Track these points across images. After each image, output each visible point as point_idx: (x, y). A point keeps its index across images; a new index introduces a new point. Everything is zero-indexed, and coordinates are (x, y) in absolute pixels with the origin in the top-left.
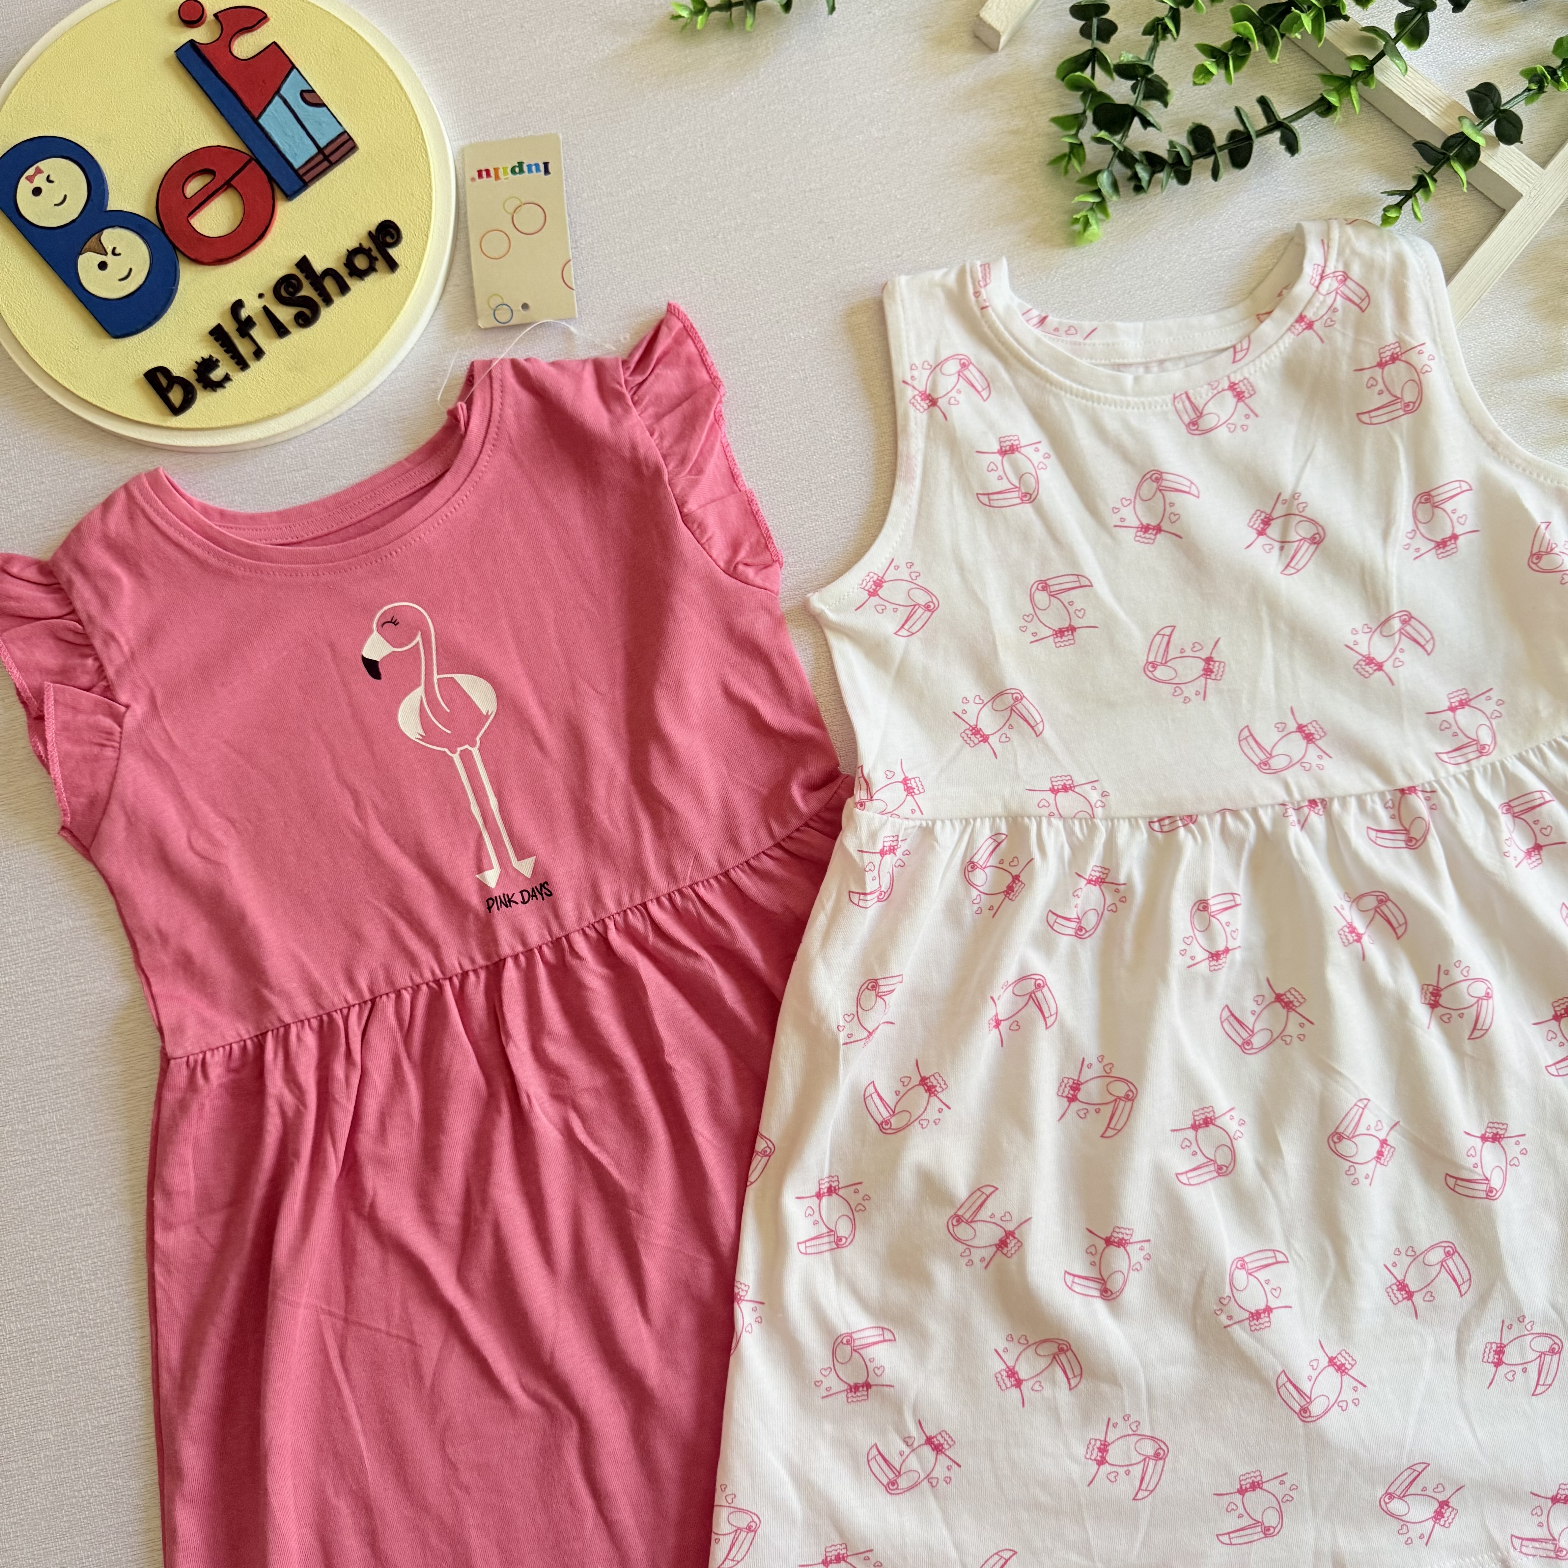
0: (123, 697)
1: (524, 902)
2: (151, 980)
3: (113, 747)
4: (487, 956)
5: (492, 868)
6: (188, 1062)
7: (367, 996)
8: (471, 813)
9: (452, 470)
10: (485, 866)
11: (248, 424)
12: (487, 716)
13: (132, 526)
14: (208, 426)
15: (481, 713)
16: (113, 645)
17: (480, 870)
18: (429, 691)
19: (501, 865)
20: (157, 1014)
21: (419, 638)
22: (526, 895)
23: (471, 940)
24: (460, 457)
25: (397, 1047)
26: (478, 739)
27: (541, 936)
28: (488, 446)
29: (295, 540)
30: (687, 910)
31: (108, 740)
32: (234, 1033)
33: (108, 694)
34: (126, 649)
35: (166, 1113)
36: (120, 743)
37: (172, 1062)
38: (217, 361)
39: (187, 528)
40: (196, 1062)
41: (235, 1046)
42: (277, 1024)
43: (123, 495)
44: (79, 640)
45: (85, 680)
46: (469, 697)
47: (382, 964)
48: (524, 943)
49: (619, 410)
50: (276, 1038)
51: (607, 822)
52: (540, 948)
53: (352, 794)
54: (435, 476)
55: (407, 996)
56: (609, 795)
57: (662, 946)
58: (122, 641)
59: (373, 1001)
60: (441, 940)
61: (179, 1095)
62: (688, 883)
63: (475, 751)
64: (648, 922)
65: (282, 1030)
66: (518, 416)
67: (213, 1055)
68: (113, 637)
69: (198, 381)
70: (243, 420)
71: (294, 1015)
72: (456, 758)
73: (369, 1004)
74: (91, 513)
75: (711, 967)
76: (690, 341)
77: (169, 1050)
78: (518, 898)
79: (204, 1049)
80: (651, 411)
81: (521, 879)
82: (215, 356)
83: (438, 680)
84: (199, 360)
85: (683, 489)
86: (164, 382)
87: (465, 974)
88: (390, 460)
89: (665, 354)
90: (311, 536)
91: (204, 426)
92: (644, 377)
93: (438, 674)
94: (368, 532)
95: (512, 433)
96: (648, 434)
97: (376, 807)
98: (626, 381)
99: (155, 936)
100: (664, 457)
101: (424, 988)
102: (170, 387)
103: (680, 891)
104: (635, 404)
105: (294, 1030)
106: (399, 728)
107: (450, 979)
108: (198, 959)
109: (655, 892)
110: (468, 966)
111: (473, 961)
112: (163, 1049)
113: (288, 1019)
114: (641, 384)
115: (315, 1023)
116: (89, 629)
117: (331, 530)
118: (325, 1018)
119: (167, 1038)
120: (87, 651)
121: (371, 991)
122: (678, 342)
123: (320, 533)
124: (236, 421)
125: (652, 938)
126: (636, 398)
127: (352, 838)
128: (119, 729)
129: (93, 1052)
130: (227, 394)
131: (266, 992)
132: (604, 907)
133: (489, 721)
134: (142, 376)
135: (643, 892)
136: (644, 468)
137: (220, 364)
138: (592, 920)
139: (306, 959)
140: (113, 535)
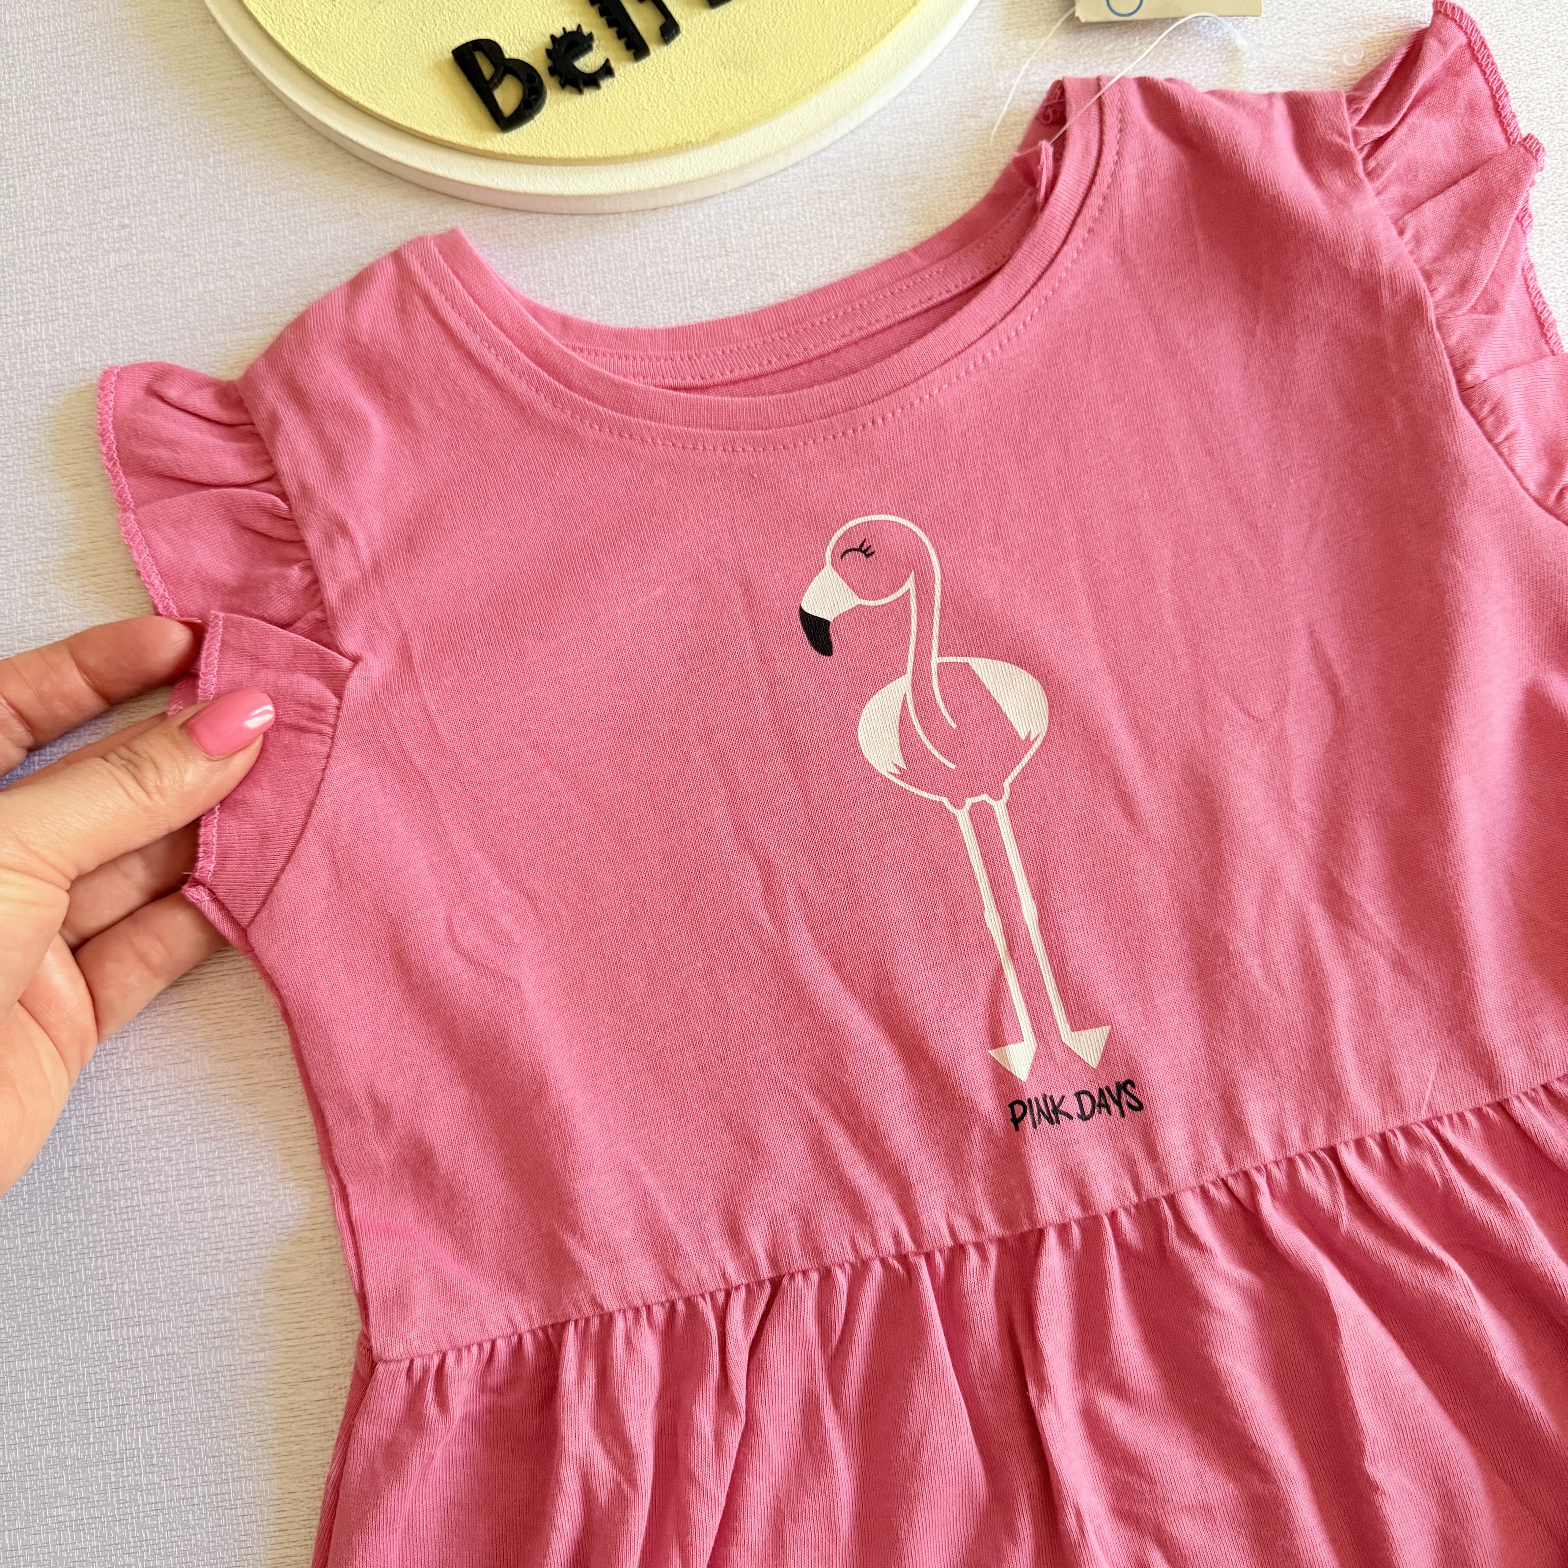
0: (351, 642)
1: (1084, 1117)
2: (350, 1189)
3: (321, 733)
4: (1006, 1218)
5: (1020, 1039)
6: (410, 1369)
7: (766, 1272)
8: (983, 925)
9: (1008, 270)
10: (1007, 1037)
11: (637, 157)
12: (1028, 743)
13: (403, 324)
14: (560, 155)
15: (1016, 736)
16: (342, 543)
17: (997, 1039)
18: (920, 685)
19: (1039, 1034)
20: (359, 1265)
21: (910, 585)
22: (1086, 1101)
23: (972, 1180)
24: (1025, 247)
25: (812, 1379)
26: (1006, 784)
27: (1119, 1192)
28: (1080, 231)
29: (698, 382)
30: (1419, 1171)
31: (312, 719)
32: (503, 1321)
33: (323, 635)
34: (365, 554)
35: (357, 1465)
36: (335, 726)
37: (380, 1368)
38: (590, 37)
39: (503, 337)
40: (425, 1371)
41: (501, 1344)
42: (588, 1310)
43: (390, 269)
44: (280, 531)
45: (282, 607)
46: (998, 706)
47: (794, 1208)
48: (1084, 1202)
49: (1338, 184)
50: (583, 1336)
51: (1257, 972)
52: (1113, 1216)
53: (760, 867)
54: (970, 283)
55: (842, 1280)
56: (1263, 920)
57: (1367, 1238)
58: (361, 539)
59: (776, 1284)
60: (914, 1174)
61: (385, 1434)
62: (1424, 1115)
63: (1000, 808)
64: (1340, 1188)
65: (595, 1323)
66: (1144, 181)
67: (459, 1359)
68: (343, 529)
69: (552, 71)
70: (627, 149)
71: (623, 1295)
72: (963, 817)
73: (767, 1290)
74: (329, 296)
75: (1469, 1294)
76: (1476, 70)
77: (377, 1343)
78: (1071, 1106)
79: (445, 1346)
80: (1395, 192)
81: (1077, 1067)
82: (586, 30)
83: (940, 665)
84: (559, 33)
85: (1464, 337)
86: (487, 70)
87: (958, 1251)
88: (881, 252)
89: (1427, 91)
90: (728, 376)
91: (555, 153)
92: (1389, 128)
93: (940, 654)
94: (835, 379)
95: (1128, 212)
96: (1395, 232)
97: (803, 895)
98: (1355, 133)
99: (366, 1110)
100: (1428, 277)
101: (877, 1266)
102: (497, 79)
103: (1407, 1132)
104: (1369, 174)
105: (620, 1326)
106: (859, 751)
107: (929, 1257)
108: (445, 1160)
109: (1356, 1127)
110: (966, 1235)
111: (977, 1225)
112: (365, 1338)
113: (610, 1303)
114: (1380, 142)
115: (659, 1314)
116: (301, 510)
117: (768, 368)
118: (681, 1307)
119: (373, 1319)
120: (293, 552)
121: (774, 1262)
122: (1453, 71)
123: (746, 372)
124: (614, 149)
125: (1347, 1221)
126: (1372, 164)
127: (754, 952)
128: (335, 701)
129: (225, 1320)
130: (602, 101)
131: (572, 1243)
132: (1249, 1145)
133: (1031, 752)
134: (450, 55)
135: (1332, 1125)
136: (1386, 294)
137: (594, 45)
138: (1224, 1170)
139: (650, 1181)
140: (364, 339)
